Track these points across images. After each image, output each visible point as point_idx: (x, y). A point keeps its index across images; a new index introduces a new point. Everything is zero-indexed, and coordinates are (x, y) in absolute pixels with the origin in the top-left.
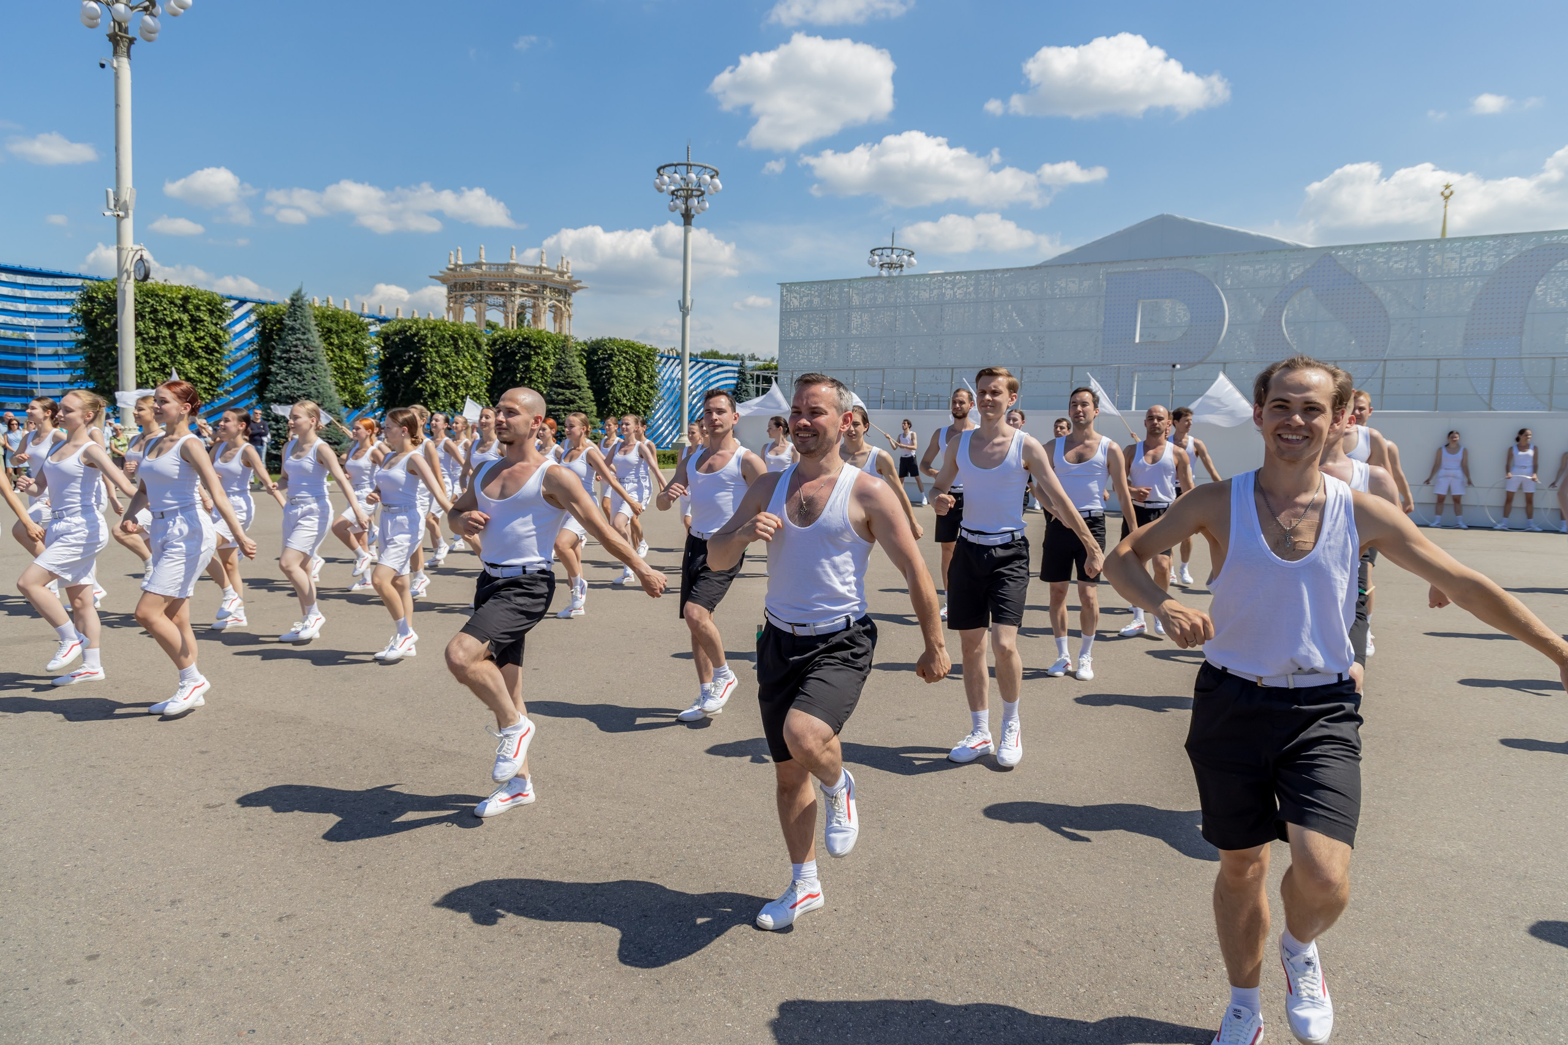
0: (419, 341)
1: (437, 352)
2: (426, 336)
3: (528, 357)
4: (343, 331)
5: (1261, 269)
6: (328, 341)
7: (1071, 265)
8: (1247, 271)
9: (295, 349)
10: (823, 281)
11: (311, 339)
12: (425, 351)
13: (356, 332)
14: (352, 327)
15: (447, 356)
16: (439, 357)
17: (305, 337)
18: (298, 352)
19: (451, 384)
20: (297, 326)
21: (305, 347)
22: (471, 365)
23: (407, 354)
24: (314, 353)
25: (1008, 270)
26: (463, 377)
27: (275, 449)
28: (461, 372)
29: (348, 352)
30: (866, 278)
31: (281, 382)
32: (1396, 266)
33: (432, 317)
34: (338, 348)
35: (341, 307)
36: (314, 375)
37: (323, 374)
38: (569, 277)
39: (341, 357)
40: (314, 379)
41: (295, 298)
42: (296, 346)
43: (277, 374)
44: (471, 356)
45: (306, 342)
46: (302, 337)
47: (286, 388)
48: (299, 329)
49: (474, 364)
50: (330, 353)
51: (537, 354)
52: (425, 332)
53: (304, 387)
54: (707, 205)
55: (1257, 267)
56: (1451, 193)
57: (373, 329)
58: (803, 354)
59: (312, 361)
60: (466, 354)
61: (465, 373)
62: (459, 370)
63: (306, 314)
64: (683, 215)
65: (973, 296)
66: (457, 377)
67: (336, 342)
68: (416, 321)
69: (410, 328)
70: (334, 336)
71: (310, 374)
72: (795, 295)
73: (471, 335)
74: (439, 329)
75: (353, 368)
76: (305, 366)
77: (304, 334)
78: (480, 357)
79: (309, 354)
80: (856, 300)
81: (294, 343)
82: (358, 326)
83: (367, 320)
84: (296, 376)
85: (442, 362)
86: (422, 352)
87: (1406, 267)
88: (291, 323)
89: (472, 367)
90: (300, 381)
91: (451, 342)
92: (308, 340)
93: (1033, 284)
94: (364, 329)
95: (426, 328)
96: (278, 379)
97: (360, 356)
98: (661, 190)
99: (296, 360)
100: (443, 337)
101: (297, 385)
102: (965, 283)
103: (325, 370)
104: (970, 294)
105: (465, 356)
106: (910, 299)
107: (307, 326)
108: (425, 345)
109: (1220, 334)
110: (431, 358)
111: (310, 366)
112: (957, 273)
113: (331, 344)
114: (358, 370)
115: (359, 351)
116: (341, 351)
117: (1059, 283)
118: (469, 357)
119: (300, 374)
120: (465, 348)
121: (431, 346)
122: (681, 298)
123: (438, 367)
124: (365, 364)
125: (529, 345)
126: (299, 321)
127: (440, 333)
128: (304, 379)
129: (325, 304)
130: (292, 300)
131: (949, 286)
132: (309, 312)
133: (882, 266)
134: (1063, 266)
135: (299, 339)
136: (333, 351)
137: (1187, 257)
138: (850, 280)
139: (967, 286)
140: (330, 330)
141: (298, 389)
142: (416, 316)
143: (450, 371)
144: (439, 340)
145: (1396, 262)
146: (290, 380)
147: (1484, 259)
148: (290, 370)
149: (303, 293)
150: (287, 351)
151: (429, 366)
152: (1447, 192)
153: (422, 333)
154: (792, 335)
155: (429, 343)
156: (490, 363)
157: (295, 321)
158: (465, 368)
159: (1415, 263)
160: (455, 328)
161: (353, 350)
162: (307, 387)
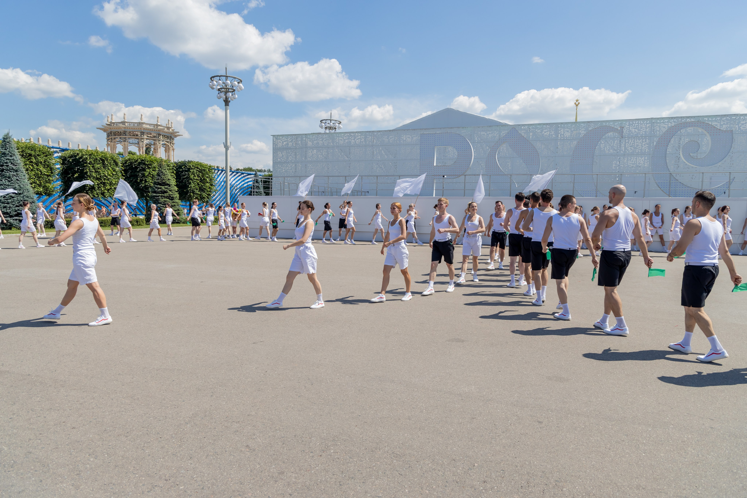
0: (83, 161)
1: (93, 167)
2: (87, 158)
3: (144, 170)
4: (38, 155)
5: (490, 134)
6: (29, 161)
7: (408, 130)
8: (484, 135)
9: (6, 164)
10: (293, 135)
11: (16, 159)
12: (86, 166)
13: (46, 156)
14: (43, 153)
15: (99, 169)
16: (94, 169)
17: (12, 158)
18: (7, 166)
19: (101, 183)
20: (7, 152)
21: (12, 163)
22: (112, 173)
23: (76, 168)
24: (17, 166)
25: (379, 131)
26: (108, 180)
28: (107, 177)
29: (41, 166)
30: (314, 133)
32: (546, 134)
33: (90, 149)
34: (36, 164)
35: (37, 143)
36: (18, 178)
37: (23, 177)
38: (172, 130)
39: (37, 169)
40: (18, 180)
41: (5, 137)
42: (7, 163)
44: (112, 169)
45: (12, 161)
46: (10, 158)
48: (8, 154)
49: (114, 173)
50: (31, 167)
51: (149, 168)
52: (86, 156)
53: (12, 184)
54: (237, 96)
55: (488, 133)
56: (579, 103)
57: (56, 155)
58: (285, 169)
59: (16, 171)
60: (110, 168)
61: (109, 177)
62: (105, 176)
63: (12, 146)
64: (224, 101)
65: (364, 143)
66: (104, 179)
67: (34, 161)
68: (81, 151)
69: (78, 154)
70: (33, 158)
72: (280, 141)
73: (112, 158)
74: (94, 155)
75: (45, 175)
76: (12, 173)
77: (11, 156)
78: (117, 169)
79: (14, 167)
80: (310, 144)
81: (5, 161)
82: (47, 153)
83: (52, 150)
84: (7, 178)
85: (96, 172)
86: (85, 166)
87: (549, 134)
88: (3, 151)
89: (113, 174)
90: (9, 181)
91: (101, 162)
92: (13, 159)
93: (391, 138)
94: (50, 155)
95: (86, 155)
97: (49, 168)
98: (213, 89)
99: (7, 170)
100: (97, 159)
101: (7, 183)
102: (360, 137)
103: (24, 176)
104: (362, 142)
105: (109, 169)
106: (335, 144)
107: (13, 152)
108: (86, 163)
109: (470, 162)
110: (89, 170)
111: (15, 173)
112: (356, 132)
113: (31, 162)
114: (48, 176)
115: (48, 165)
116: (37, 165)
117: (403, 138)
118: (111, 169)
119: (9, 178)
120: (109, 165)
121: (89, 164)
122: (225, 141)
123: (94, 174)
124: (52, 173)
125: (144, 164)
126: (8, 150)
127: (95, 157)
128: (12, 180)
129: (28, 141)
130: (4, 138)
131: (353, 138)
132: (14, 145)
133: (326, 128)
134: (404, 130)
135: (9, 159)
136: (32, 166)
137: (458, 128)
138: (306, 134)
139: (361, 138)
140: (30, 155)
142: (80, 148)
143: (101, 176)
144: (94, 161)
145: (545, 132)
146: (3, 181)
147: (580, 131)
148: (3, 175)
149: (10, 135)
151: (89, 174)
152: (577, 103)
153: (84, 157)
154: (279, 160)
155: (88, 162)
156: (123, 172)
157: (6, 149)
158: (109, 175)
159: (553, 133)
160: (103, 155)
161: (44, 165)
162: (14, 184)
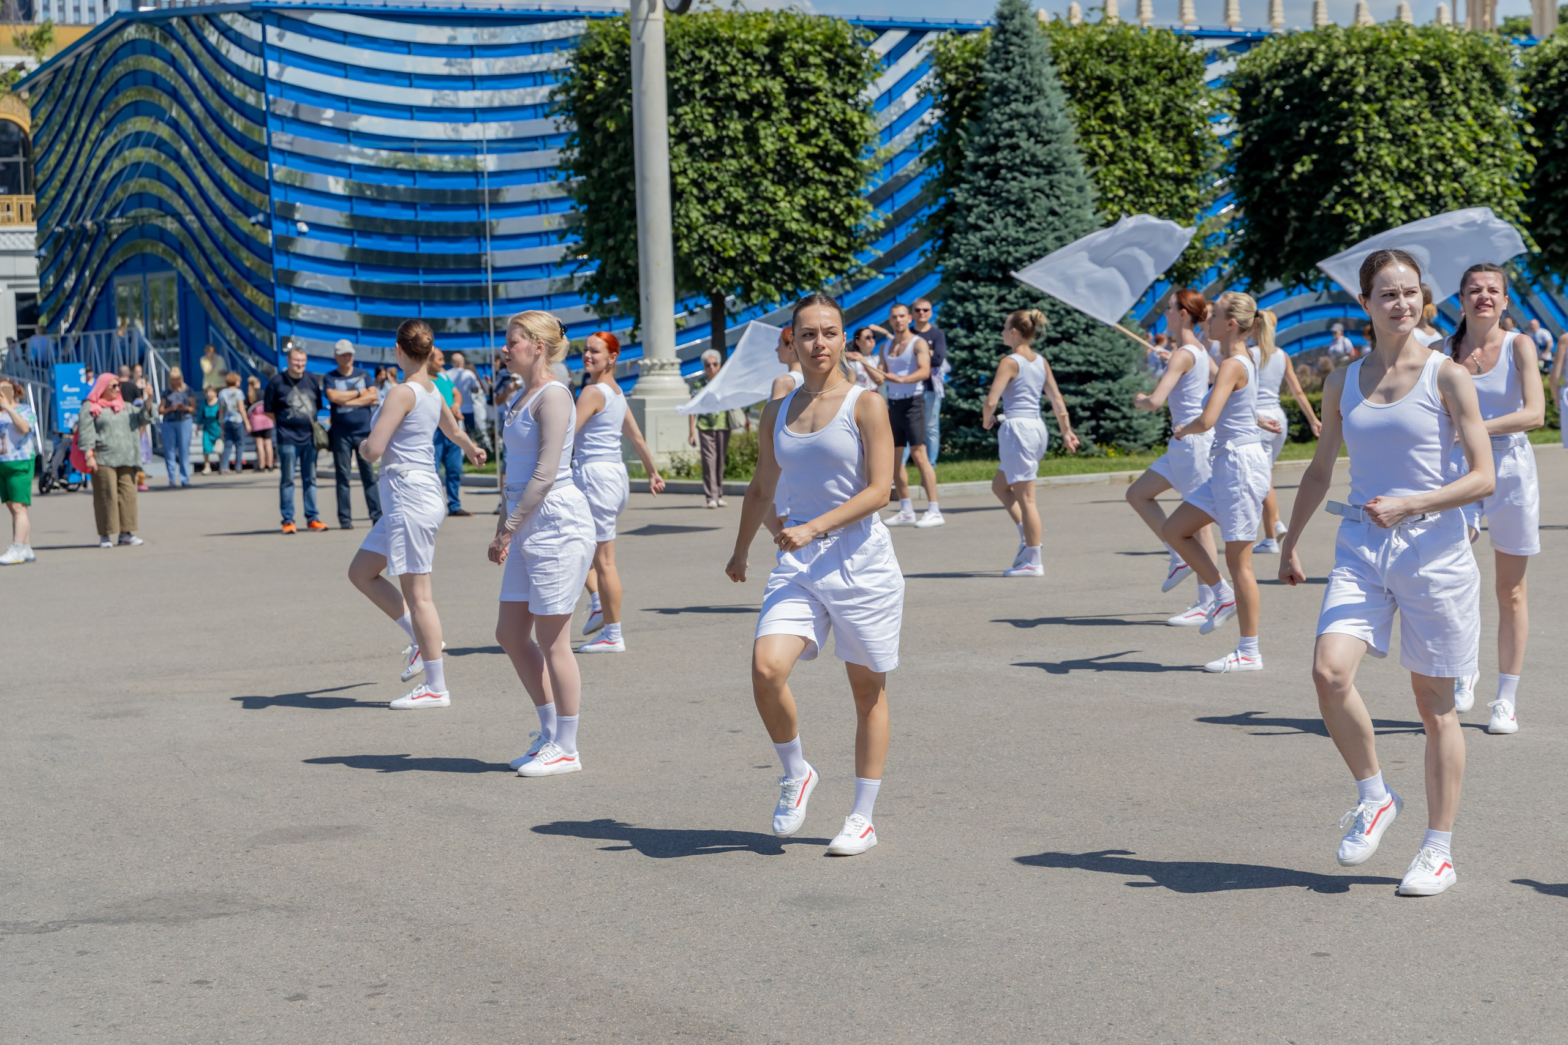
0: (1333, 87)
1: (1382, 113)
2: (1352, 72)
4: (1138, 82)
6: (1101, 112)
9: (1008, 141)
11: (1046, 112)
12: (1351, 112)
13: (1172, 81)
14: (1160, 68)
15: (1409, 121)
16: (1388, 125)
17: (1032, 108)
18: (1014, 148)
19: (1420, 198)
20: (1013, 83)
21: (1031, 134)
22: (1475, 140)
23: (1304, 124)
24: (1053, 146)
26: (1457, 176)
27: (966, 398)
28: (1449, 164)
29: (1150, 135)
31: (977, 228)
33: (1368, 19)
34: (1127, 126)
35: (1132, 21)
36: (1054, 203)
37: (1075, 198)
39: (1134, 151)
40: (1053, 213)
41: (1006, 12)
42: (1010, 134)
43: (969, 209)
44: (1477, 116)
45: (1032, 122)
46: (1024, 109)
47: (988, 241)
48: (1017, 91)
49: (1486, 138)
50: (1107, 142)
52: (1351, 61)
53: (1031, 237)
57: (1214, 71)
59: (1049, 169)
60: (1463, 110)
61: (1461, 163)
62: (1442, 158)
63: (1034, 50)
66: (1438, 177)
67: (1121, 111)
68: (1325, 36)
69: (1311, 54)
70: (1116, 97)
71: (1043, 201)
73: (1477, 57)
74: (1387, 51)
75: (1166, 176)
76: (1031, 182)
77: (1028, 100)
78: (1501, 113)
79: (1040, 151)
81: (1006, 126)
82: (1176, 65)
83: (1199, 47)
84: (1012, 209)
85: (1398, 139)
86: (1344, 115)
88: (998, 77)
89: (1480, 145)
90: (1020, 222)
91: (1421, 82)
92: (1037, 115)
94: (1189, 72)
95: (1350, 53)
96: (971, 219)
97: (1182, 144)
99: (1010, 169)
100: (1399, 71)
101: (1013, 232)
103: (1081, 189)
105: (1458, 118)
107: (1035, 80)
108: (1350, 96)
110: (1365, 131)
111: (1043, 182)
113: (1110, 119)
114: (1180, 180)
115: (1179, 128)
116: (1134, 133)
118: (1469, 119)
119: (1020, 204)
120: (1460, 96)
121: (1366, 99)
123: (1387, 156)
124: (1195, 164)
126: (1016, 70)
127: (1390, 62)
128: (1030, 217)
129: (1096, 17)
130: (1001, 16)
132: (1041, 46)
135: (1018, 115)
136: (1113, 136)
140: (1105, 84)
141: (1017, 242)
142: (1324, 20)
143: (1418, 163)
144: (1388, 82)
146: (998, 222)
148: (997, 195)
150: (993, 149)
151: (1361, 154)
153: (1342, 65)
155: (1361, 89)
156: (1529, 129)
157: (1007, 69)
158: (1462, 151)
160: (1430, 43)
161: (1164, 128)
162: (1038, 236)
